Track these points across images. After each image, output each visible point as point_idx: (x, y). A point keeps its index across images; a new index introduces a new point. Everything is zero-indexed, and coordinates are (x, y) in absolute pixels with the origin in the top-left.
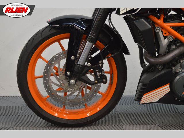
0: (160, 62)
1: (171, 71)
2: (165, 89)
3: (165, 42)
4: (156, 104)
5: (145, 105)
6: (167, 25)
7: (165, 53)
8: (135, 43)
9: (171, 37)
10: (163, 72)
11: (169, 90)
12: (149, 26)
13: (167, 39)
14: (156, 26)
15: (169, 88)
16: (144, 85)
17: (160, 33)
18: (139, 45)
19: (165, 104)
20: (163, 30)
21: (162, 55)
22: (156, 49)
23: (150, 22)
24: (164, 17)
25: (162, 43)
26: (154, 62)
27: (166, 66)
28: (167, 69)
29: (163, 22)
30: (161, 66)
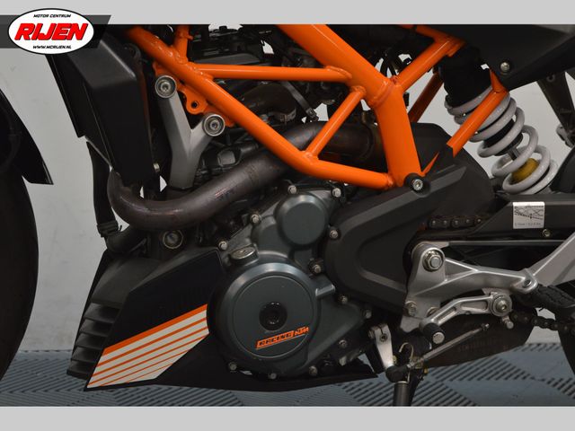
0: (173, 217)
1: (214, 258)
2: (191, 329)
3: (192, 139)
4: (154, 387)
5: (116, 391)
6: (201, 73)
7: (194, 182)
8: (79, 136)
9: (216, 121)
10: (182, 259)
11: (207, 332)
12: (126, 72)
13: (200, 125)
14: (158, 71)
15: (205, 324)
16: (107, 310)
17: (175, 102)
18: (92, 144)
19: (176, 388)
20: (184, 91)
21: (180, 190)
22: (156, 167)
23: (133, 55)
24: (191, 37)
25: (180, 142)
26: (148, 216)
27: (197, 236)
28: (201, 245)
29: (187, 59)
30: (175, 236)
